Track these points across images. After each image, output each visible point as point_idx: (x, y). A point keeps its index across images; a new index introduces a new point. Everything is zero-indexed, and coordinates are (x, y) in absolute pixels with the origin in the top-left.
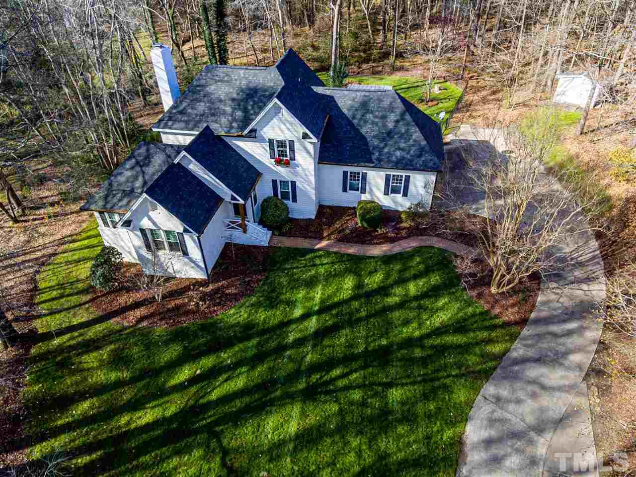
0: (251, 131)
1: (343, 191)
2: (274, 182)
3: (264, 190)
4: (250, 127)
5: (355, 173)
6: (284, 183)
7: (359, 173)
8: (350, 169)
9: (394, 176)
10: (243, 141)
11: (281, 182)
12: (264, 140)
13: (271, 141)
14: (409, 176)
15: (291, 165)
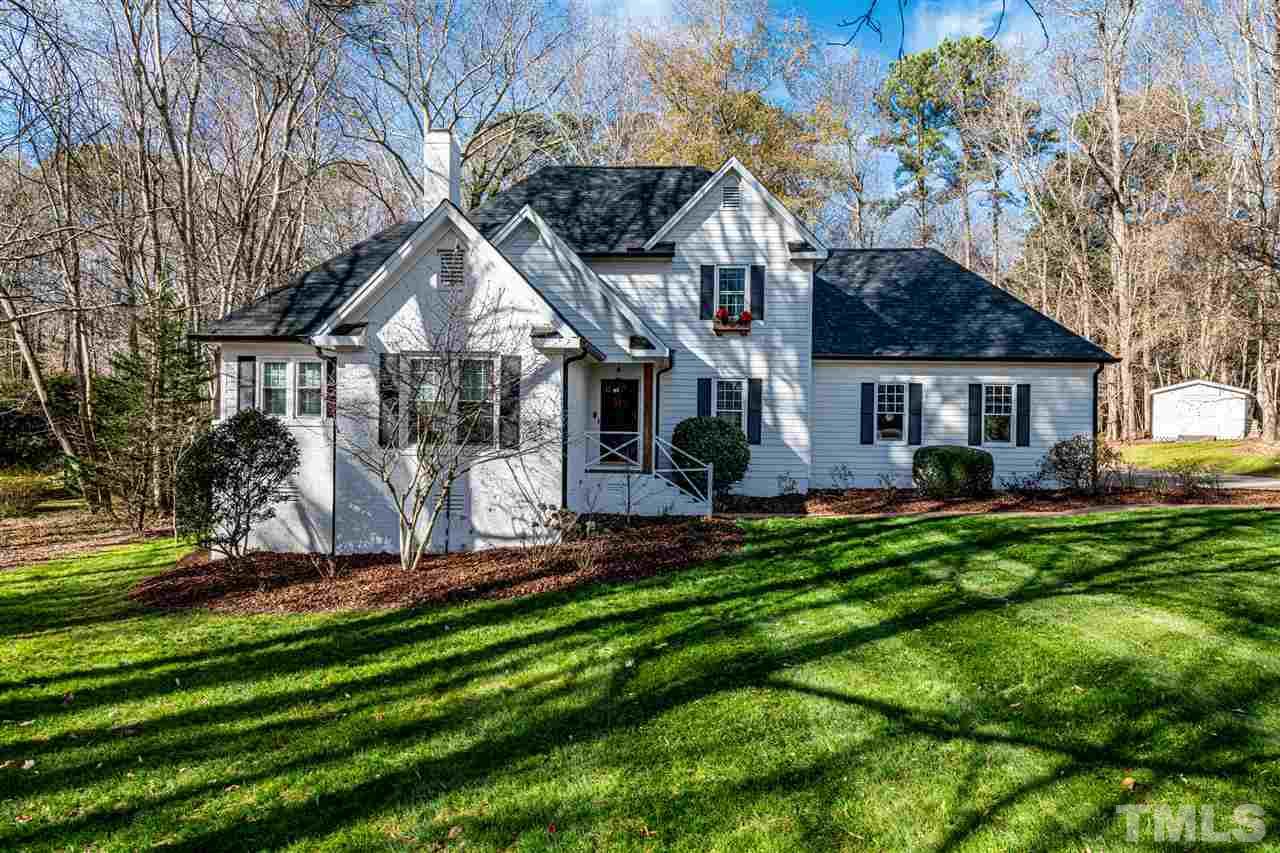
1: (863, 443)
2: (704, 385)
3: (676, 403)
5: (891, 388)
6: (730, 388)
7: (901, 388)
9: (989, 390)
10: (633, 273)
11: (720, 384)
12: (688, 271)
13: (707, 272)
14: (1028, 386)
15: (753, 332)
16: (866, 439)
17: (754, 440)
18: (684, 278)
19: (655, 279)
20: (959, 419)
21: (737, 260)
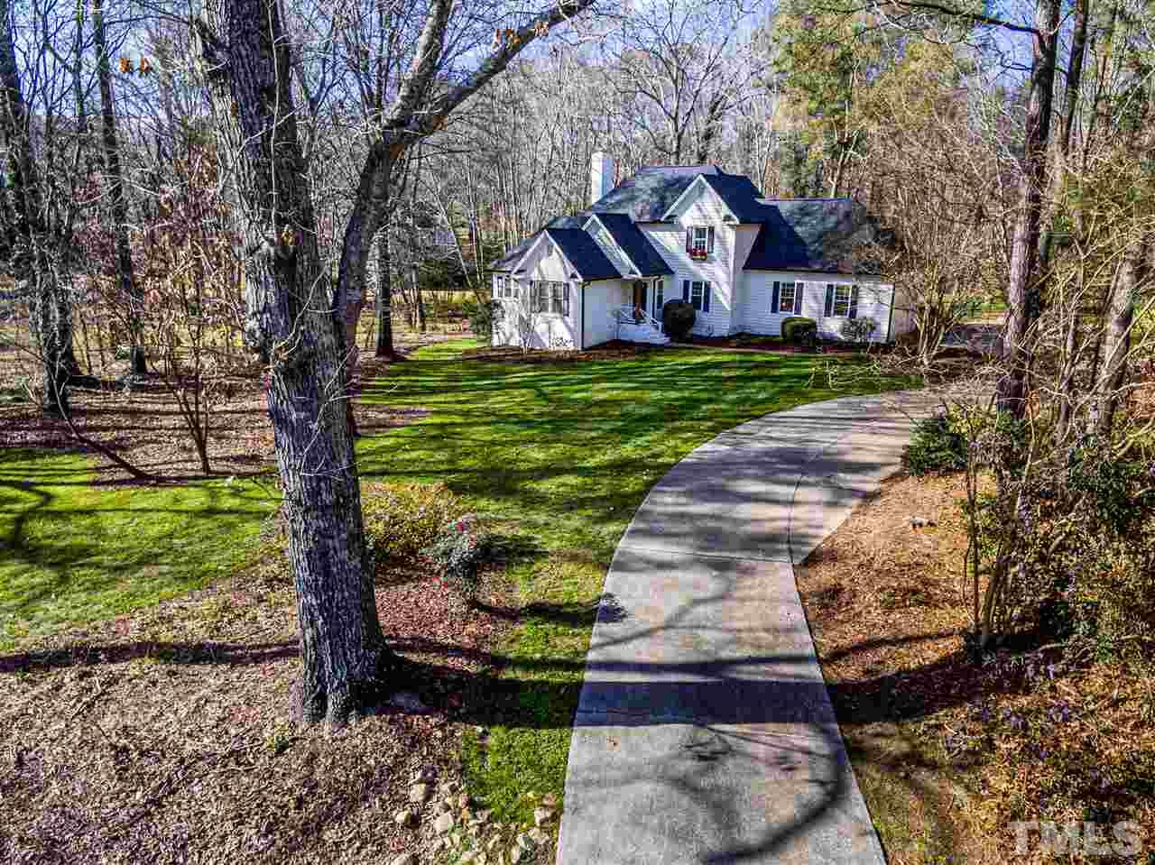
0: (669, 217)
1: (772, 312)
2: (686, 283)
3: (673, 291)
4: (668, 214)
5: (788, 285)
6: (697, 285)
7: (793, 285)
8: (783, 278)
9: (838, 288)
10: (661, 232)
11: (694, 283)
12: (681, 231)
13: (689, 230)
15: (708, 259)
16: (774, 310)
17: (706, 309)
18: (679, 234)
19: (668, 233)
21: (702, 224)
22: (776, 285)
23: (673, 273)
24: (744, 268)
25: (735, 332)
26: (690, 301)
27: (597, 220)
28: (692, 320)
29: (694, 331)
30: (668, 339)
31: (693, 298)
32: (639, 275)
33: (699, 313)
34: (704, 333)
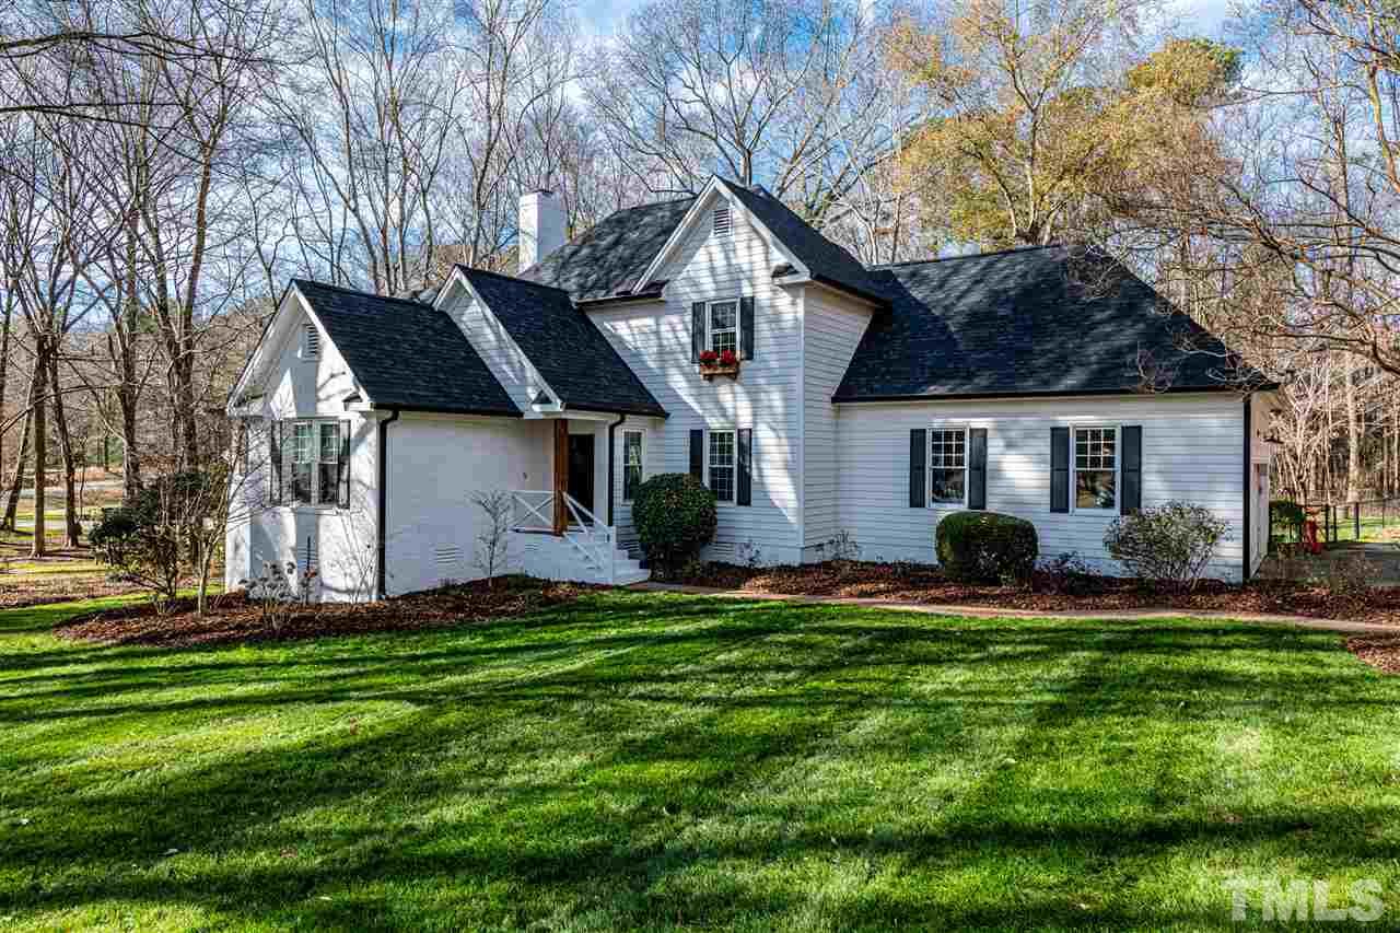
0: (652, 286)
1: (912, 504)
2: (696, 436)
5: (948, 435)
6: (722, 439)
7: (961, 434)
8: (933, 417)
9: (1082, 435)
10: (631, 318)
11: (713, 436)
12: (680, 311)
13: (697, 309)
14: (1139, 428)
15: (743, 374)
16: (916, 501)
17: (745, 500)
18: (675, 319)
19: (650, 321)
20: (1034, 475)
21: (725, 294)
22: (917, 437)
23: (666, 415)
24: (834, 400)
25: (815, 558)
26: (706, 481)
27: (465, 281)
28: (705, 528)
29: (711, 555)
30: (645, 574)
31: (713, 472)
32: (557, 406)
33: (727, 509)
34: (737, 559)
